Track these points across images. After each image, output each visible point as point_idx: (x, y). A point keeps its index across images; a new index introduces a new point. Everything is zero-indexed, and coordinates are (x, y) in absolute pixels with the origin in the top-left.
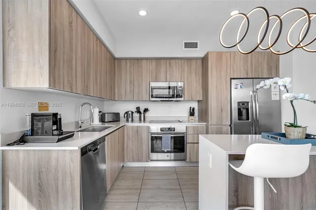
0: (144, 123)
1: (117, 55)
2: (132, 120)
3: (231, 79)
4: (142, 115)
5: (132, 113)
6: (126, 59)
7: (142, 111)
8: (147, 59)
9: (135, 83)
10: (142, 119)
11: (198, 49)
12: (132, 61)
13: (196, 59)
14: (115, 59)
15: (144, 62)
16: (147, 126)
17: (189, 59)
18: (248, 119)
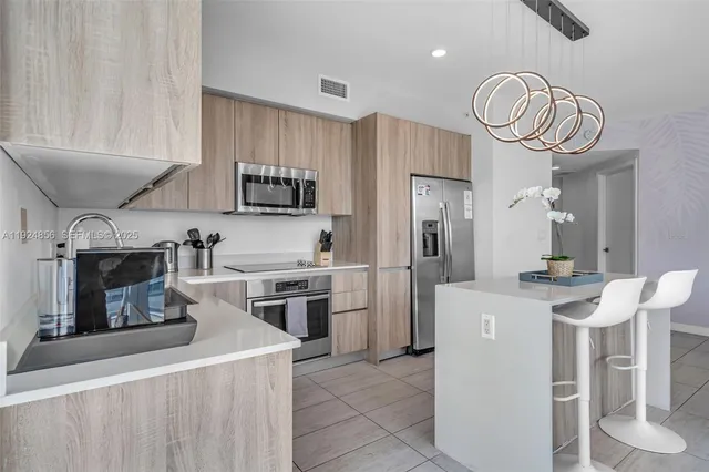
0: (211, 274)
2: (175, 270)
3: (412, 175)
4: (206, 253)
5: (177, 245)
10: (206, 265)
11: (348, 100)
13: (340, 121)
15: (222, 105)
16: (241, 282)
17: (328, 120)
18: (436, 254)
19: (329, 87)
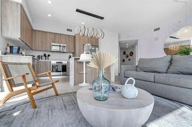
1: (34, 29)
2: (42, 59)
3: (84, 45)
4: (47, 57)
5: (42, 56)
6: (39, 31)
7: (47, 55)
8: (50, 33)
9: (44, 43)
11: (72, 32)
12: (42, 32)
14: (33, 30)
15: (48, 34)
16: (50, 61)
17: (69, 36)
19: (68, 30)
